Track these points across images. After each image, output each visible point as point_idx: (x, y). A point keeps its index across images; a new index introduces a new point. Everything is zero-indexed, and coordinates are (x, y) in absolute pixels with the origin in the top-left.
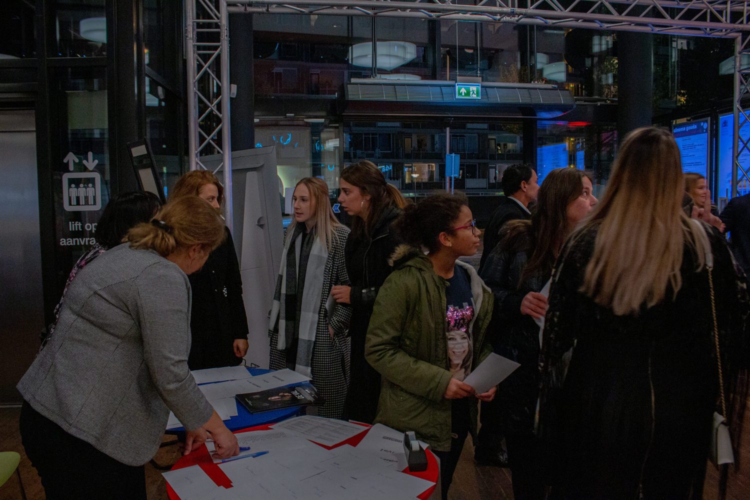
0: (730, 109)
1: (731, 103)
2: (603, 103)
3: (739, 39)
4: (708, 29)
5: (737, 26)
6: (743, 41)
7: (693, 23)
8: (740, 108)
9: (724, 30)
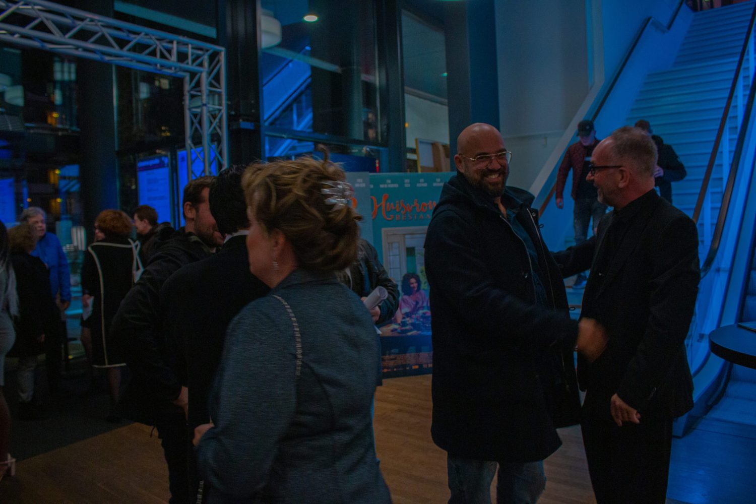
0: (183, 146)
1: (184, 140)
2: (65, 133)
3: (187, 78)
4: (158, 66)
5: (183, 65)
6: (191, 80)
7: (143, 56)
8: (192, 145)
9: (173, 68)
